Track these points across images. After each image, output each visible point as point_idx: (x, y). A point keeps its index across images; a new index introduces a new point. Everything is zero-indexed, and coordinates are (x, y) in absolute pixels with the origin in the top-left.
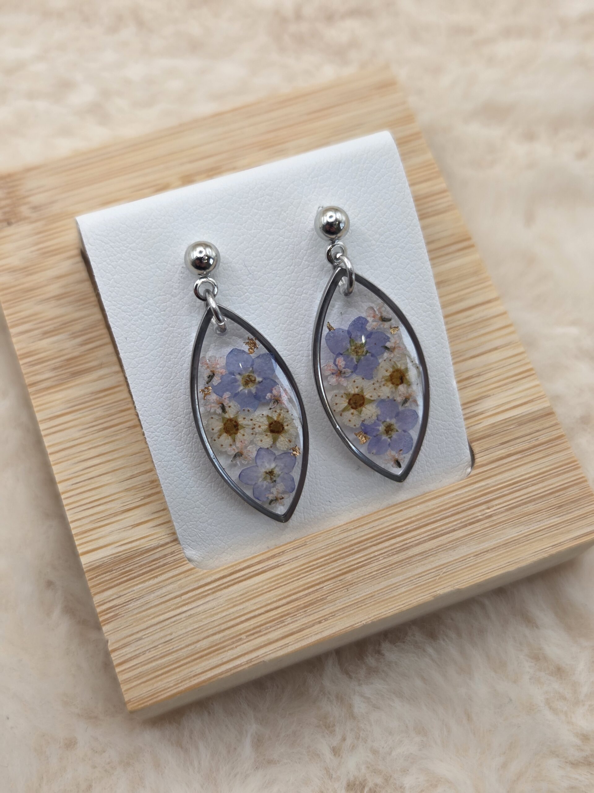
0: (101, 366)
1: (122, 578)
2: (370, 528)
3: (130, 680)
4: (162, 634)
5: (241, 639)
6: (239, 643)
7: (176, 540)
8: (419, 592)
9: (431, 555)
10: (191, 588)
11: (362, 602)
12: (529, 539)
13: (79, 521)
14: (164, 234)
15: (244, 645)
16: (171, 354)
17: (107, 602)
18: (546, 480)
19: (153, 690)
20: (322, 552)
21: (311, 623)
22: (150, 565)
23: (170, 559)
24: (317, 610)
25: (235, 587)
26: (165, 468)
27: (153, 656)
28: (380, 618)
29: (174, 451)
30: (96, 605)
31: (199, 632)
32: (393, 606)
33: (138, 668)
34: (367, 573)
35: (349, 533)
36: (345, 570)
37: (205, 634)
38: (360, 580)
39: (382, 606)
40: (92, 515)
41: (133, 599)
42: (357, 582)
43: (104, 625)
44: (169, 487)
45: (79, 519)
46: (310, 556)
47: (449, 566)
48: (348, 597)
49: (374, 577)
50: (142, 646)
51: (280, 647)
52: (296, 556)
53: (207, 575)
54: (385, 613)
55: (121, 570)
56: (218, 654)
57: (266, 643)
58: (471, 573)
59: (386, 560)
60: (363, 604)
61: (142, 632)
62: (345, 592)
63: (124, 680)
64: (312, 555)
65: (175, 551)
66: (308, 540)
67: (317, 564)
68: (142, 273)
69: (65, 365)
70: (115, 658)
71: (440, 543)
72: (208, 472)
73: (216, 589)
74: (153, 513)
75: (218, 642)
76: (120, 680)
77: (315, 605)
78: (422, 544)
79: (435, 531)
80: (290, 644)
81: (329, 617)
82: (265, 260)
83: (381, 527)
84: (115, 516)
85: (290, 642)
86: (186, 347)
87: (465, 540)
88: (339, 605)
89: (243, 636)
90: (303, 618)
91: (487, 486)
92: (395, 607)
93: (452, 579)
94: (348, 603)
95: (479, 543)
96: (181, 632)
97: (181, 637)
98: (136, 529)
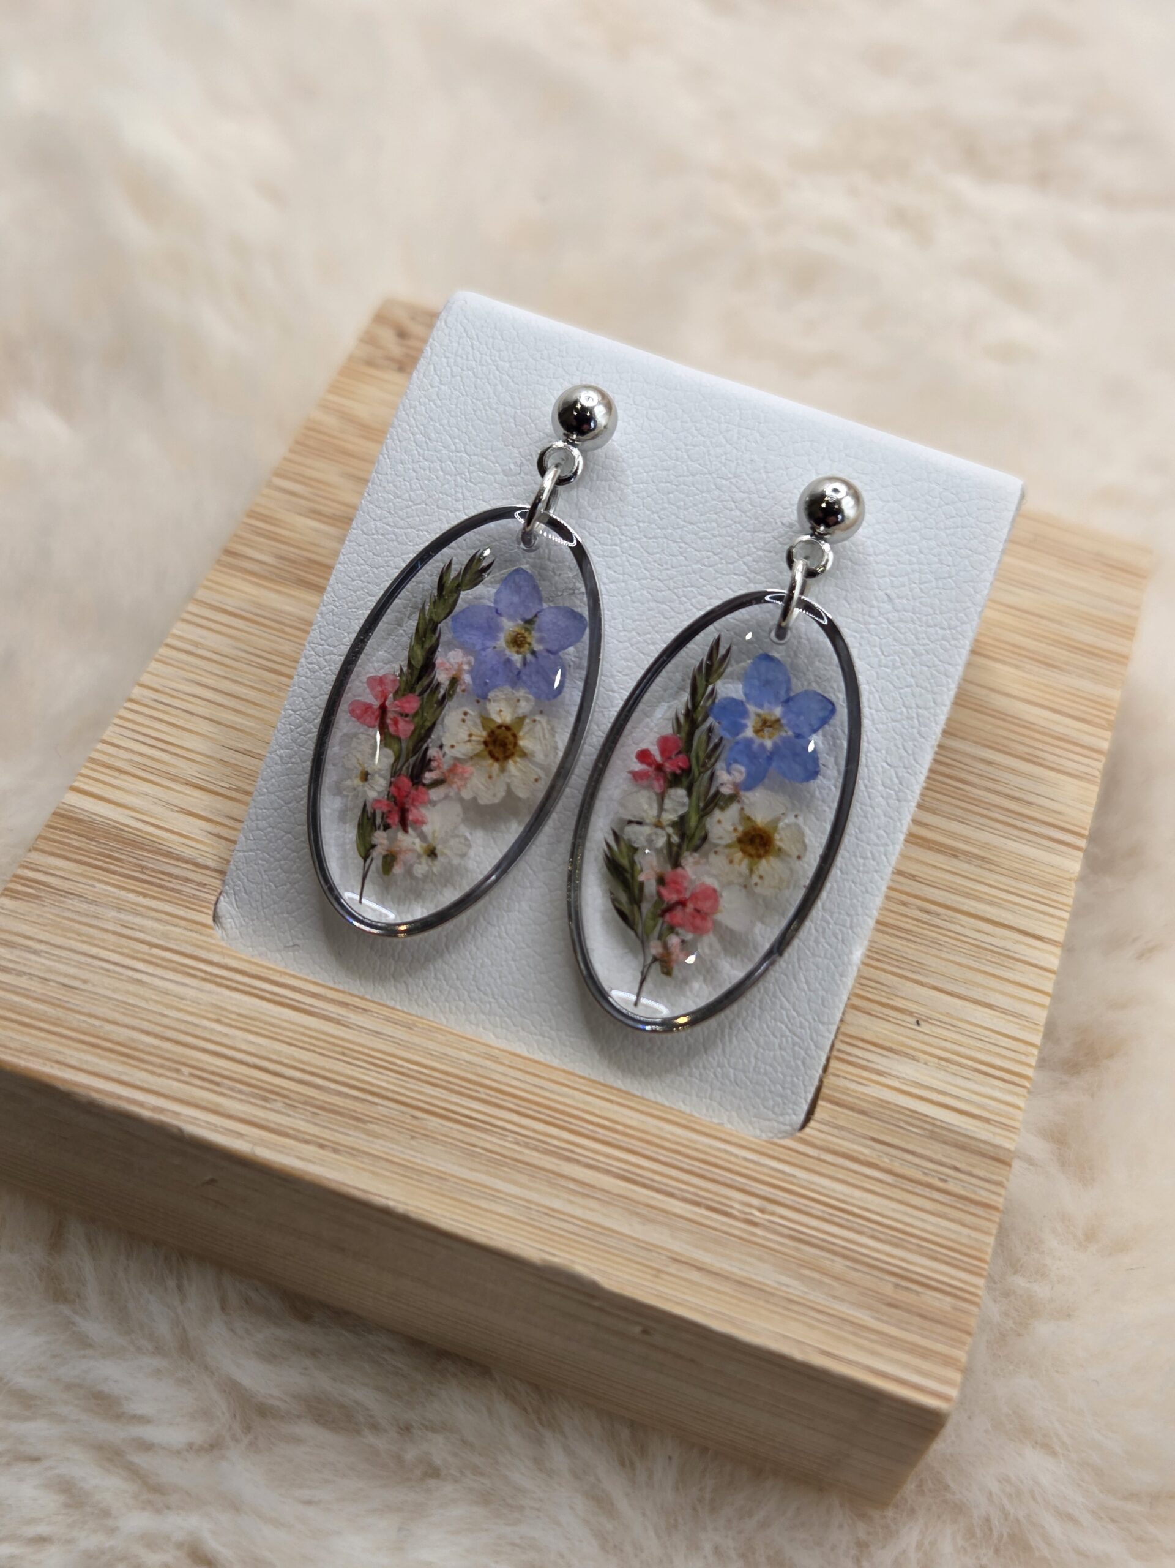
1: (96, 859)
5: (178, 1071)
6: (169, 1074)
12: (790, 1307)
15: (176, 1084)
17: (40, 871)
18: (903, 1248)
20: (425, 1057)
35: (493, 1065)
38: (445, 1142)
39: (446, 1204)
42: (437, 1139)
47: (615, 1238)
48: (401, 1149)
51: (226, 1129)
52: (379, 1030)
53: (219, 949)
57: (209, 1106)
60: (415, 1177)
61: (48, 946)
66: (420, 1025)
73: (213, 978)
75: (141, 1047)
77: (339, 1118)
84: (171, 779)
88: (376, 1147)
91: (791, 1179)
96: (101, 991)
97: (95, 996)
98: (182, 817)
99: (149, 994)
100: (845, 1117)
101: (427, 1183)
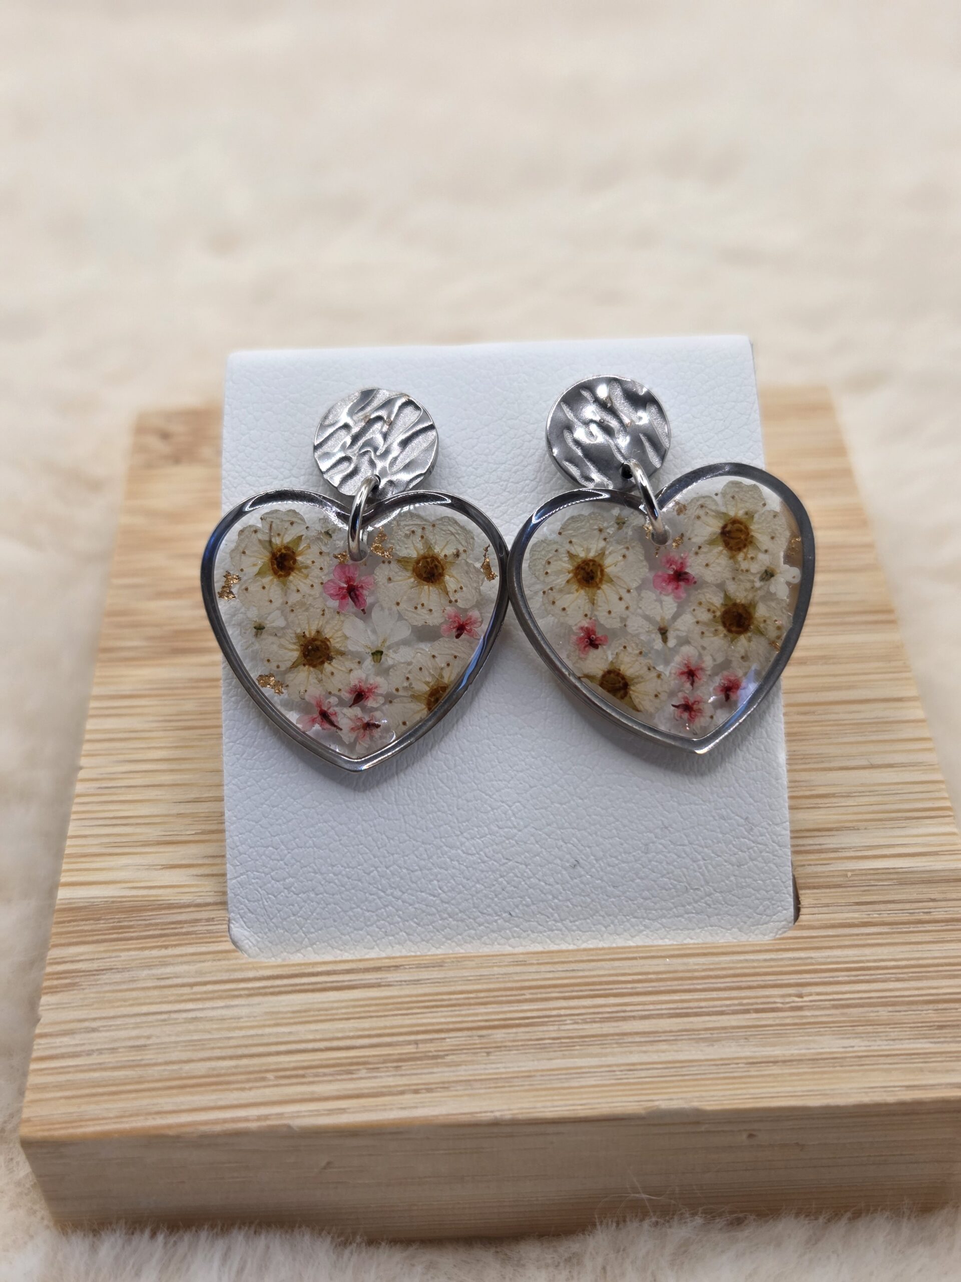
1: (111, 934)
2: (567, 971)
5: (264, 1079)
6: (258, 1084)
7: (224, 904)
8: (620, 1093)
9: (664, 1040)
10: (215, 978)
12: (863, 1063)
13: (83, 839)
15: (268, 1091)
17: (69, 962)
18: (927, 978)
20: (465, 985)
21: (400, 1089)
22: (165, 927)
23: (201, 928)
24: (419, 1071)
25: (291, 997)
27: (102, 1062)
28: (531, 1116)
30: (48, 962)
32: (563, 1103)
33: (69, 1072)
34: (533, 1037)
35: (525, 969)
36: (496, 1023)
38: (517, 1046)
39: (541, 1096)
40: (107, 835)
41: (112, 969)
42: (509, 1046)
43: (47, 993)
44: (236, 792)
45: (85, 836)
46: (442, 984)
47: (693, 1066)
48: (484, 1066)
50: (94, 1041)
51: (329, 1110)
52: (416, 978)
53: (251, 966)
54: (542, 1110)
55: (114, 922)
57: (306, 1096)
58: (730, 1089)
59: (576, 1026)
60: (507, 1084)
61: (104, 1021)
62: (483, 1056)
63: (36, 1085)
64: (446, 984)
65: (215, 919)
67: (450, 1000)
70: (40, 1047)
71: (688, 1026)
73: (256, 991)
74: (205, 856)
75: (223, 1071)
76: (29, 1083)
77: (419, 1062)
78: (654, 1018)
79: (686, 1005)
80: (348, 1111)
82: (493, 461)
83: (587, 973)
84: (142, 846)
85: (349, 1108)
87: (739, 1034)
88: (463, 1073)
89: (270, 1076)
91: (809, 961)
92: (566, 1105)
93: (692, 1089)
94: (481, 1074)
95: (764, 1046)
96: (167, 1039)
97: (163, 1046)
98: (167, 873)
99: (208, 1026)
100: (825, 896)
101: (518, 1086)
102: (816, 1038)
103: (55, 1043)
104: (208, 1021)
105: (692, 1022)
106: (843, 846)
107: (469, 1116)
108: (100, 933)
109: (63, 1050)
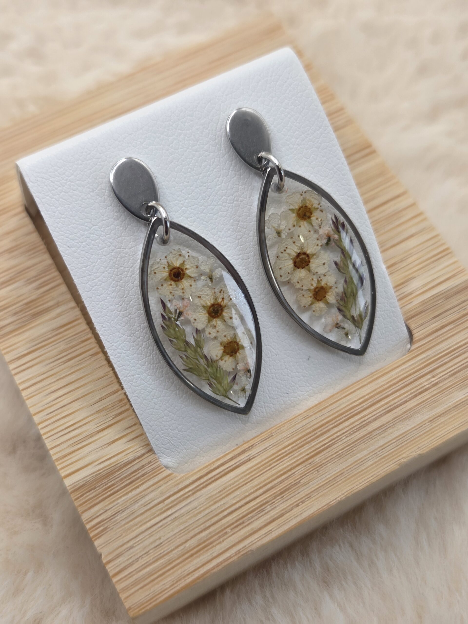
0: (58, 305)
3: (127, 588)
4: (151, 540)
7: (151, 450)
8: (385, 463)
9: (389, 427)
10: (172, 493)
11: (334, 480)
13: (59, 447)
14: (99, 163)
16: (122, 274)
19: (151, 595)
21: (289, 508)
22: (130, 477)
23: (148, 469)
24: (293, 494)
25: (213, 485)
26: (131, 382)
27: (145, 561)
28: (352, 493)
29: (138, 365)
30: (85, 523)
31: (186, 532)
32: (363, 480)
33: (134, 575)
34: (333, 453)
36: (313, 454)
37: (192, 533)
40: (69, 439)
41: (120, 511)
43: (96, 540)
44: (137, 399)
45: (58, 445)
46: (277, 445)
49: (340, 456)
50: (134, 554)
54: (357, 487)
55: (104, 486)
56: (207, 550)
58: (429, 438)
62: (316, 473)
63: (122, 589)
64: (279, 444)
65: (152, 461)
67: (286, 451)
68: (84, 202)
69: (26, 309)
70: (111, 569)
71: (395, 415)
72: (171, 380)
74: (126, 429)
76: (118, 590)
78: (379, 418)
79: (389, 405)
80: (273, 530)
81: (305, 499)
82: (195, 174)
85: (273, 529)
86: (134, 265)
87: (418, 409)
89: (228, 530)
90: (281, 504)
92: (365, 480)
93: (413, 446)
94: (320, 483)
95: (431, 410)
102: (451, 395)
103: (117, 563)
104: (182, 516)
105: (396, 412)
106: (413, 289)
107: (326, 506)
108: (100, 495)
109: (123, 565)
